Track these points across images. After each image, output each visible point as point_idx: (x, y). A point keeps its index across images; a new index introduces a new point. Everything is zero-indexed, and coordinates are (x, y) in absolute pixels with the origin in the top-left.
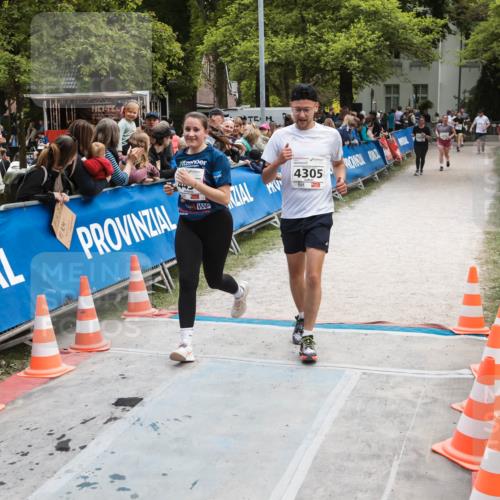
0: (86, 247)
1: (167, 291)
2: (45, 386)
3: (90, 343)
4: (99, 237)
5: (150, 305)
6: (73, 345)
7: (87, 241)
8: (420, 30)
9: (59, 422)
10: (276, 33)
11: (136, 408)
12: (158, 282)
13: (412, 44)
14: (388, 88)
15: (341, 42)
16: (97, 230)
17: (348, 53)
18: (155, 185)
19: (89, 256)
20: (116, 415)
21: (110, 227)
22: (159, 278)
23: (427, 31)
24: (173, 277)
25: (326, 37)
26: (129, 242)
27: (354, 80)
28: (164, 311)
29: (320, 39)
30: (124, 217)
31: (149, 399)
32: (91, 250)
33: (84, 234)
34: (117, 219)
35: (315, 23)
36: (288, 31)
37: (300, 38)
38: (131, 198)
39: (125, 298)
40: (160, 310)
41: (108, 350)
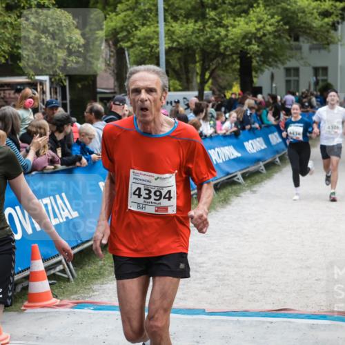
1: (68, 280)
5: (51, 295)
8: (320, 14)
10: (175, 18)
12: (60, 271)
13: (311, 28)
14: (288, 70)
15: (241, 27)
17: (248, 37)
18: (55, 172)
22: (61, 267)
23: (326, 14)
24: (74, 267)
25: (225, 22)
27: (254, 64)
28: (66, 301)
29: (219, 24)
35: (215, 8)
36: (188, 16)
37: (200, 24)
39: (26, 288)
40: (61, 300)
41: (8, 343)
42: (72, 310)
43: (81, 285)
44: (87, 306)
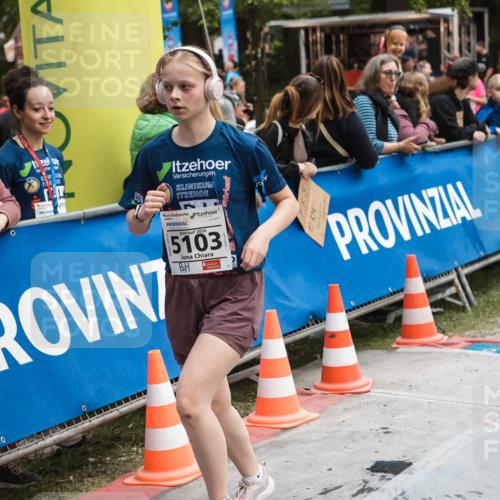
0: (342, 243)
1: (463, 309)
2: (274, 439)
3: (342, 380)
4: (361, 229)
5: (435, 329)
6: (318, 383)
7: (343, 235)
9: (289, 490)
11: (402, 476)
12: (451, 296)
16: (357, 219)
19: (346, 256)
20: (371, 485)
21: (378, 214)
22: (452, 290)
24: (472, 290)
26: (407, 236)
28: (456, 339)
30: (400, 199)
31: (422, 463)
32: (348, 246)
33: (338, 224)
34: (389, 202)
38: (413, 171)
39: (399, 319)
40: (450, 337)
41: (368, 392)
42: (464, 351)
43: (481, 317)
44: (487, 347)
